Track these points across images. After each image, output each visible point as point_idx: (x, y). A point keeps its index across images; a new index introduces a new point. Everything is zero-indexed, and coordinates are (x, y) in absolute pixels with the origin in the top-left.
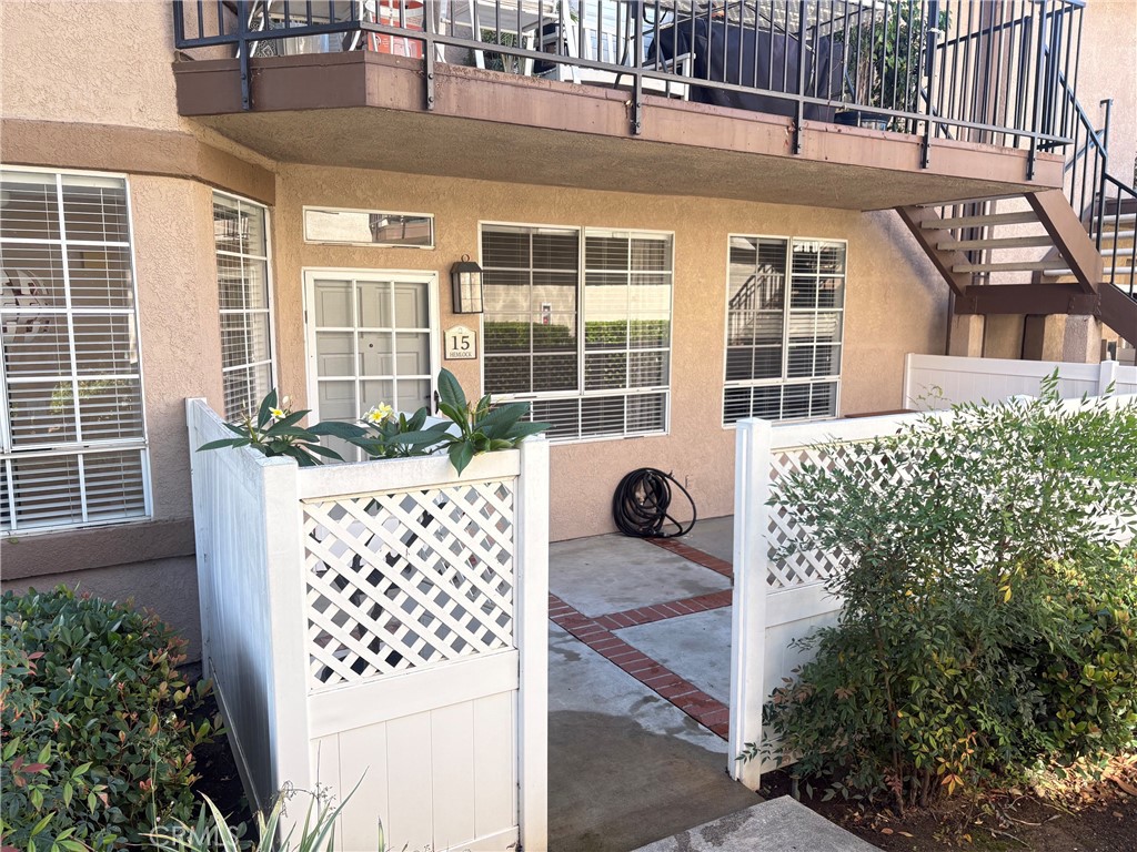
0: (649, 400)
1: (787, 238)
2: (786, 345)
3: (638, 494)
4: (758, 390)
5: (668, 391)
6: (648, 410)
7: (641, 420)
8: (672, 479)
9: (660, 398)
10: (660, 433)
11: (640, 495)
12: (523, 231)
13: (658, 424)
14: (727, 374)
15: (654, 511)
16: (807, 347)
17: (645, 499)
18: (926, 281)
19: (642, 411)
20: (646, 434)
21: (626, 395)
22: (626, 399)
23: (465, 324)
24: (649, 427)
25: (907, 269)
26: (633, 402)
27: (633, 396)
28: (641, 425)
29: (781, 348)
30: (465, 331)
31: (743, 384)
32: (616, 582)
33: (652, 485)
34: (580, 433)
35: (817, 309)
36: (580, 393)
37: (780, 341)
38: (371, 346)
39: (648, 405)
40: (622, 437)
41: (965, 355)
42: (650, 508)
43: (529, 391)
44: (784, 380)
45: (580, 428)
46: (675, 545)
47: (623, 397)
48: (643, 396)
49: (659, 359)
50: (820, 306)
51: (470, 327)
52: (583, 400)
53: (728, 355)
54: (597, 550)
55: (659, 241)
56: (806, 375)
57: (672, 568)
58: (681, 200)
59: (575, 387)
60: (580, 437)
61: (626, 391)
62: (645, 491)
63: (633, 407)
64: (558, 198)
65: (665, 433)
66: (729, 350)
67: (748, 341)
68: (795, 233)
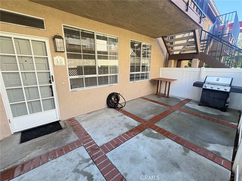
0: (114, 77)
1: (141, 42)
2: (141, 65)
3: (112, 99)
4: (136, 74)
5: (118, 75)
6: (114, 79)
7: (112, 81)
8: (120, 95)
9: (116, 76)
10: (117, 84)
11: (113, 99)
12: (78, 30)
13: (116, 82)
14: (130, 71)
15: (116, 102)
16: (144, 66)
17: (114, 99)
18: (163, 54)
19: (112, 79)
20: (114, 84)
21: (109, 76)
22: (109, 77)
23: (60, 55)
24: (114, 83)
25: (161, 51)
26: (110, 77)
27: (110, 76)
28: (112, 83)
29: (140, 66)
30: (61, 58)
31: (133, 73)
32: (108, 126)
33: (115, 96)
34: (98, 85)
35: (146, 58)
36: (97, 75)
37: (140, 64)
38: (26, 61)
39: (114, 78)
40: (108, 86)
41: (171, 67)
42: (115, 101)
43: (83, 75)
44: (140, 72)
45: (98, 84)
46: (121, 110)
47: (108, 76)
48: (112, 76)
49: (116, 67)
50: (147, 57)
51: (62, 56)
52: (98, 77)
53: (130, 67)
54: (103, 114)
55: (115, 39)
56: (144, 71)
57: (121, 118)
58: (120, 29)
59: (96, 74)
60: (98, 86)
61: (109, 75)
62: (114, 98)
63: (110, 78)
64: (88, 22)
65: (118, 84)
66: (130, 66)
67: (134, 64)
68: (143, 41)
